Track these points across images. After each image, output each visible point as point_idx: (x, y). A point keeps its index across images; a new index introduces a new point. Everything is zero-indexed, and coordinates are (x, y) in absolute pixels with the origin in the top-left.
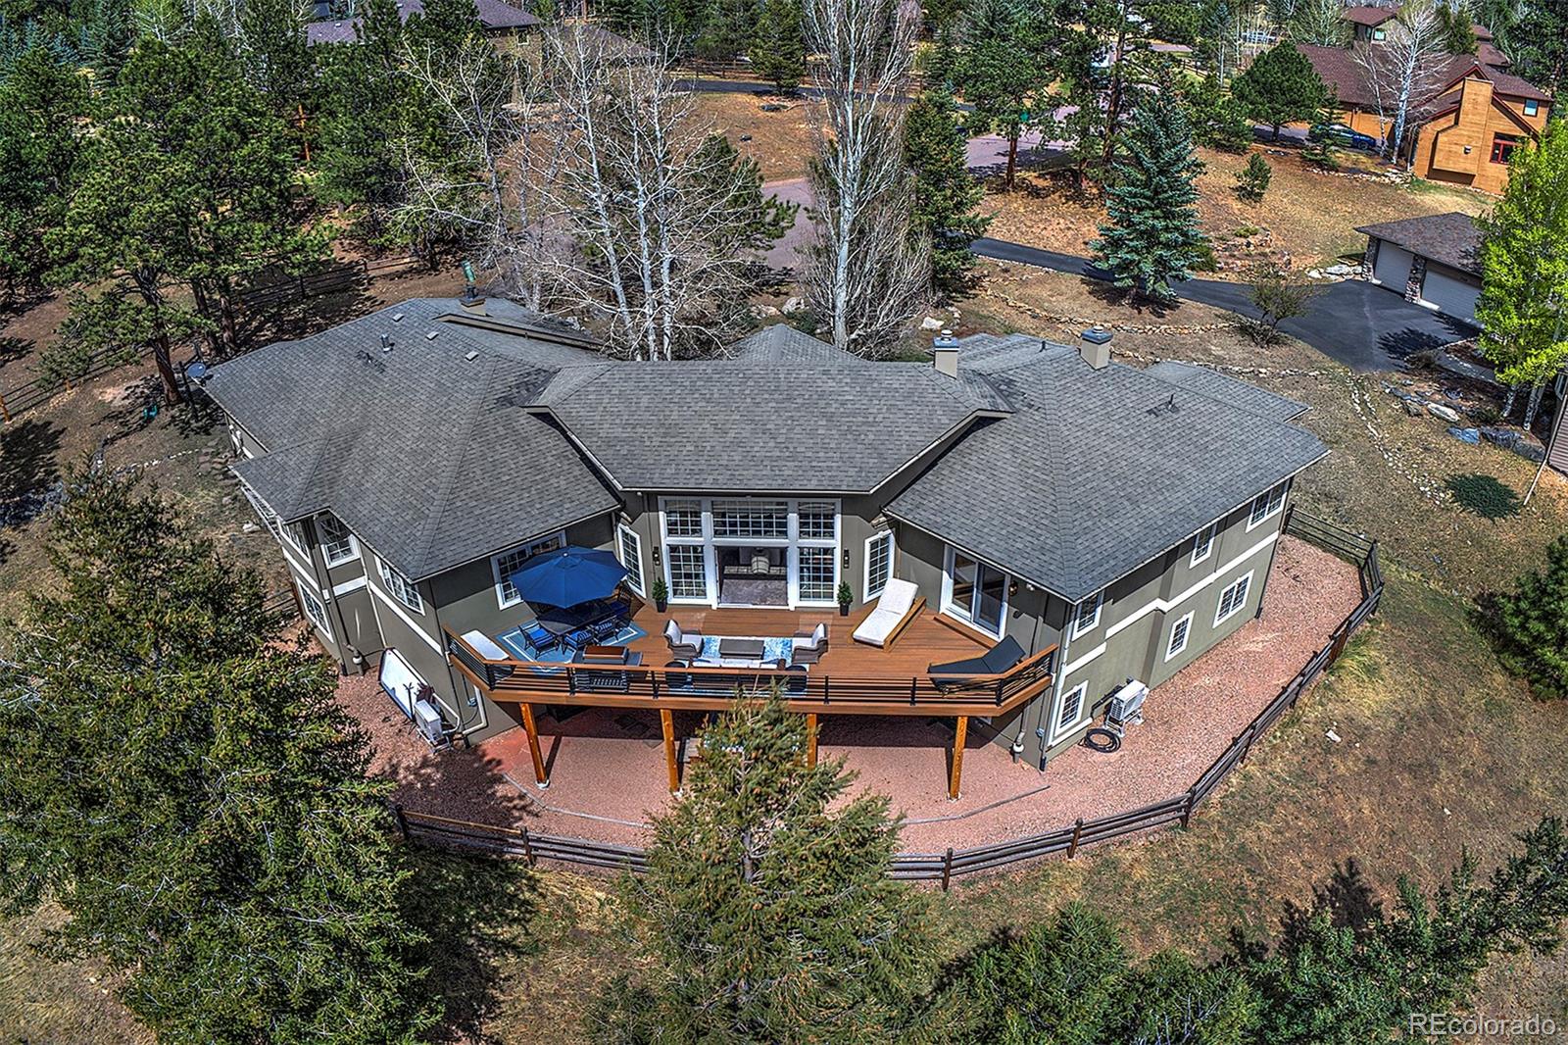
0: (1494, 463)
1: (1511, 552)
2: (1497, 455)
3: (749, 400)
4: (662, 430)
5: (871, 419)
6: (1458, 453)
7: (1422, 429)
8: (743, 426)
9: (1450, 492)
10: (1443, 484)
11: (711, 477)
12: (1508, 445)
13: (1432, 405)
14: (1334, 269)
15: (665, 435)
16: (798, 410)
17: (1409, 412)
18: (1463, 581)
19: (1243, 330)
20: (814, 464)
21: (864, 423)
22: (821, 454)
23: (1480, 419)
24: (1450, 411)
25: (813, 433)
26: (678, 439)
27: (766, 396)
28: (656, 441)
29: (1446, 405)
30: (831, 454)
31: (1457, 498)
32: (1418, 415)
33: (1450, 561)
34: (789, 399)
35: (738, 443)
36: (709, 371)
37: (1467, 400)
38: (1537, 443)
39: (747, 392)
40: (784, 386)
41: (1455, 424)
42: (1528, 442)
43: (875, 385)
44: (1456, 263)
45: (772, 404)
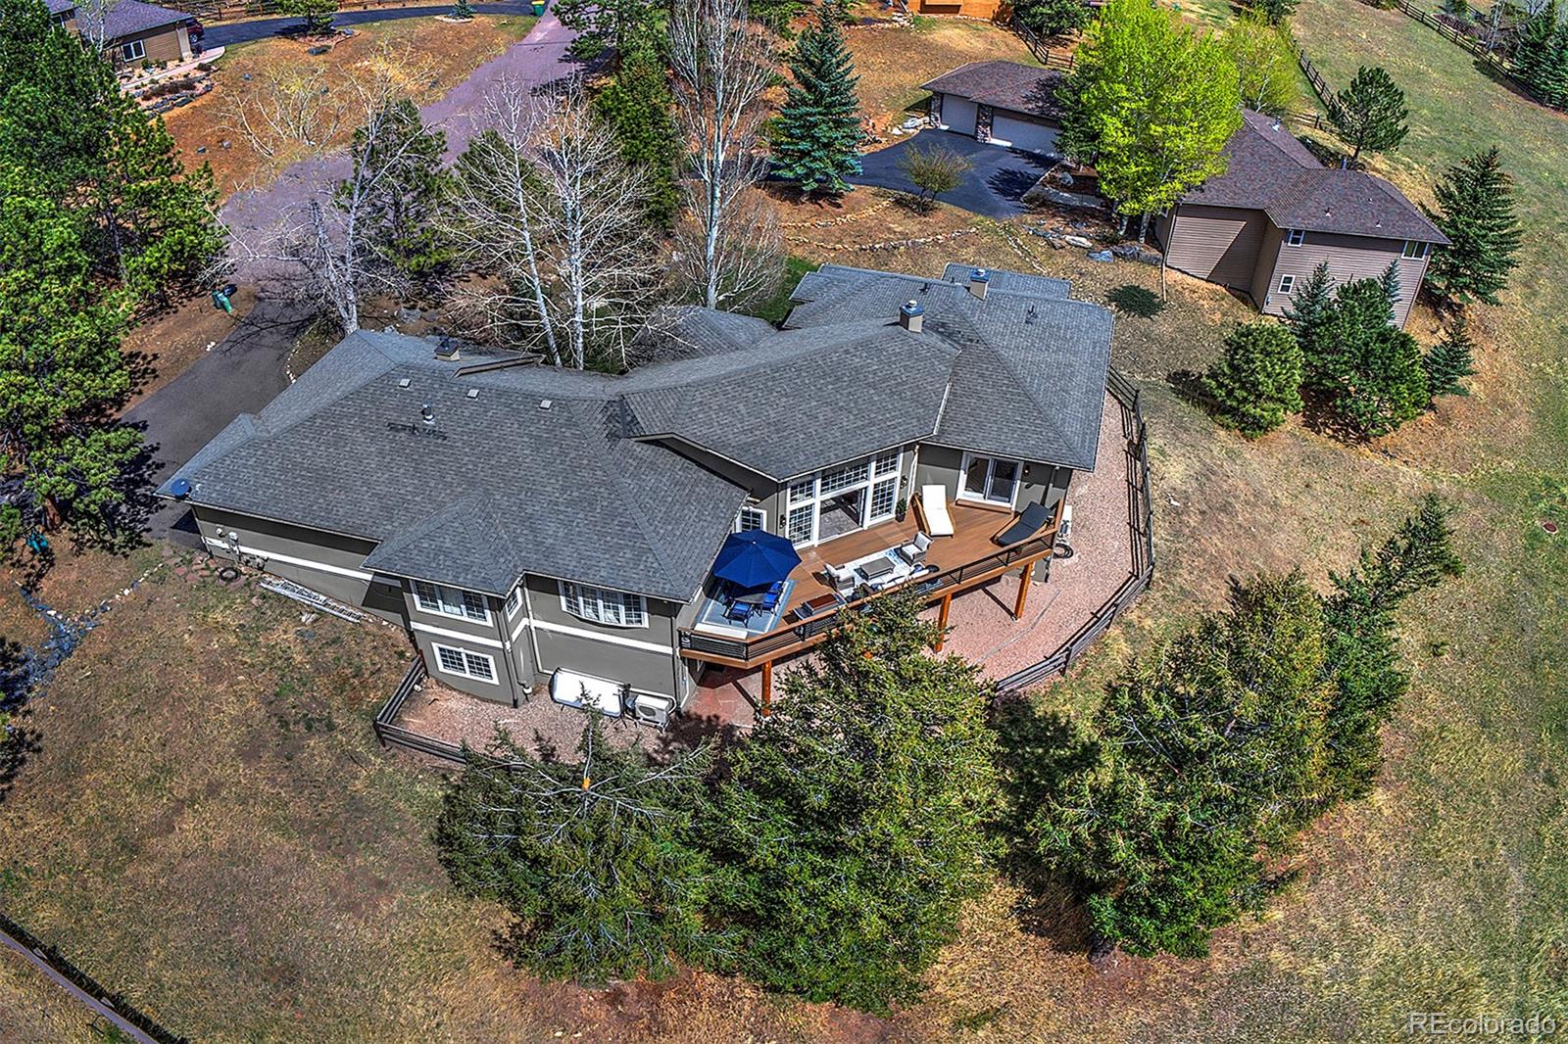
0: (1128, 274)
2: (1130, 267)
6: (1103, 272)
7: (1070, 258)
9: (1114, 304)
10: (1106, 299)
12: (1135, 257)
13: (1068, 238)
14: (909, 124)
17: (1054, 247)
18: (1155, 369)
19: (899, 202)
23: (1108, 241)
24: (1083, 240)
29: (1077, 235)
31: (1120, 307)
32: (1062, 247)
33: (1140, 357)
37: (1089, 227)
38: (1155, 252)
41: (1090, 250)
42: (1147, 252)
44: (1022, 108)
45: (830, 387)
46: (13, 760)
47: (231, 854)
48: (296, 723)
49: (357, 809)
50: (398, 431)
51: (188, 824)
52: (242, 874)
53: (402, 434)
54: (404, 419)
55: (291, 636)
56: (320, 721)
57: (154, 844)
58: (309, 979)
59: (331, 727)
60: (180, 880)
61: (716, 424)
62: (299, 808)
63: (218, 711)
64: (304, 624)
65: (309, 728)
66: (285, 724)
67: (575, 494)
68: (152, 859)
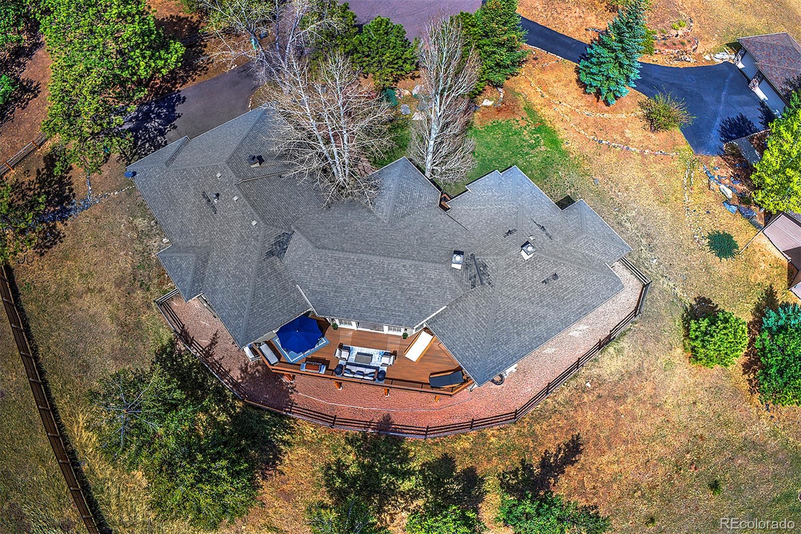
0: (737, 227)
1: (721, 278)
2: (741, 222)
3: (371, 277)
4: (334, 289)
5: (419, 294)
6: (722, 218)
8: (367, 290)
9: (708, 240)
10: (707, 235)
11: (353, 315)
12: (748, 217)
13: (722, 186)
14: (719, 55)
15: (336, 291)
16: (390, 285)
17: (709, 187)
18: (691, 290)
20: (393, 313)
21: (416, 295)
22: (397, 309)
23: (743, 201)
24: (729, 191)
25: (395, 298)
26: (341, 294)
27: (378, 276)
28: (332, 294)
29: (729, 187)
30: (401, 309)
31: (710, 244)
33: (690, 279)
34: (387, 279)
35: (364, 299)
36: (355, 259)
38: (762, 221)
39: (370, 273)
40: (386, 272)
41: (728, 200)
42: (757, 220)
43: (424, 275)
45: (380, 281)
46: (53, 241)
47: (93, 317)
48: (139, 281)
49: (137, 326)
50: (204, 197)
51: (88, 298)
52: (92, 326)
53: (204, 200)
54: (209, 193)
55: (156, 244)
56: (146, 285)
57: (73, 299)
58: (90, 374)
59: (148, 289)
60: (74, 317)
61: (310, 275)
62: (121, 314)
63: (118, 262)
64: (163, 243)
65: (141, 286)
66: (135, 280)
67: (237, 273)
68: (71, 304)
